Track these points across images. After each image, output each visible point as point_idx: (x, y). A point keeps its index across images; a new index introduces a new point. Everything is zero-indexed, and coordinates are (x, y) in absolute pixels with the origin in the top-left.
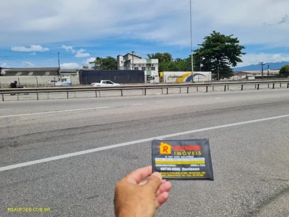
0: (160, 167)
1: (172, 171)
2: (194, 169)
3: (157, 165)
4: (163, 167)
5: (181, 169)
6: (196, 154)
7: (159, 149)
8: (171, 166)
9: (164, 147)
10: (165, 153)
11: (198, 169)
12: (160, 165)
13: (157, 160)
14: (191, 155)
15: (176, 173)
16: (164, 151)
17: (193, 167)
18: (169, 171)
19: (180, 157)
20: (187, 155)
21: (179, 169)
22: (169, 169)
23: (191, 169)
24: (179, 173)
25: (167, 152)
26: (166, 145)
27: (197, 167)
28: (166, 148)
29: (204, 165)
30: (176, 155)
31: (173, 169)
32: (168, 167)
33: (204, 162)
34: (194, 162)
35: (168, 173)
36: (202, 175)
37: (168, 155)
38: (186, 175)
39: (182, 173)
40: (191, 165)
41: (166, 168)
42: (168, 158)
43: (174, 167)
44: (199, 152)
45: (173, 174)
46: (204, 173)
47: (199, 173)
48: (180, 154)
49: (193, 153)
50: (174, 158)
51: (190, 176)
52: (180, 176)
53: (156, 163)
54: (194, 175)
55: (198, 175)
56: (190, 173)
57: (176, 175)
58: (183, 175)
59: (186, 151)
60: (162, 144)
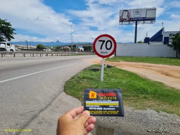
1: (97, 110)
2: (111, 109)
3: (87, 106)
4: (91, 107)
5: (103, 109)
6: (113, 99)
7: (88, 95)
8: (96, 106)
9: (92, 94)
10: (93, 97)
11: (114, 109)
12: (89, 106)
13: (87, 102)
14: (110, 99)
15: (100, 111)
16: (92, 97)
19: (103, 101)
20: (107, 99)
21: (101, 109)
22: (95, 109)
24: (101, 111)
25: (94, 97)
26: (93, 92)
28: (93, 94)
29: (118, 106)
30: (100, 99)
31: (98, 109)
32: (95, 107)
33: (118, 104)
34: (111, 104)
35: (94, 111)
36: (117, 113)
37: (94, 99)
38: (106, 112)
39: (103, 111)
40: (110, 106)
41: (93, 108)
42: (94, 101)
43: (98, 107)
44: (115, 97)
45: (97, 112)
46: (118, 111)
47: (115, 111)
48: (102, 98)
49: (111, 98)
50: (98, 101)
51: (109, 113)
52: (102, 113)
53: (86, 104)
54: (111, 113)
55: (114, 113)
56: (109, 111)
57: (99, 113)
58: (104, 113)
59: (107, 97)
60: (91, 91)
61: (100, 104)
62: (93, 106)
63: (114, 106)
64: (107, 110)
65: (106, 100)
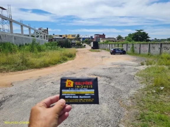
0: (65, 96)
1: (73, 98)
2: (87, 97)
3: (63, 95)
4: (67, 96)
5: (79, 97)
6: (89, 87)
7: (65, 84)
8: (72, 95)
9: (69, 82)
10: (69, 86)
11: (90, 97)
12: (65, 95)
13: (63, 91)
14: (86, 88)
15: (76, 99)
16: (68, 85)
17: (86, 96)
18: (71, 98)
19: (79, 89)
20: (84, 88)
21: (77, 97)
22: (71, 97)
23: (85, 97)
24: (77, 100)
25: (70, 86)
26: (70, 81)
27: (89, 96)
28: (70, 83)
29: (94, 94)
30: (76, 88)
31: (74, 97)
32: (71, 96)
33: (94, 93)
34: (87, 92)
35: (70, 100)
36: (92, 101)
37: (71, 88)
38: (81, 100)
39: (79, 100)
40: (86, 95)
41: (69, 96)
42: (71, 89)
43: (74, 96)
44: (91, 86)
45: (73, 100)
46: (93, 99)
47: (90, 99)
48: (79, 87)
49: (87, 86)
50: (74, 89)
51: (84, 101)
52: (78, 101)
53: (62, 93)
54: (87, 101)
55: (89, 101)
56: (84, 99)
57: (75, 101)
58: (80, 101)
59: (83, 85)
60: (67, 80)
61: (76, 92)
62: (70, 95)
63: (90, 95)
64: (83, 98)
65: (82, 88)
